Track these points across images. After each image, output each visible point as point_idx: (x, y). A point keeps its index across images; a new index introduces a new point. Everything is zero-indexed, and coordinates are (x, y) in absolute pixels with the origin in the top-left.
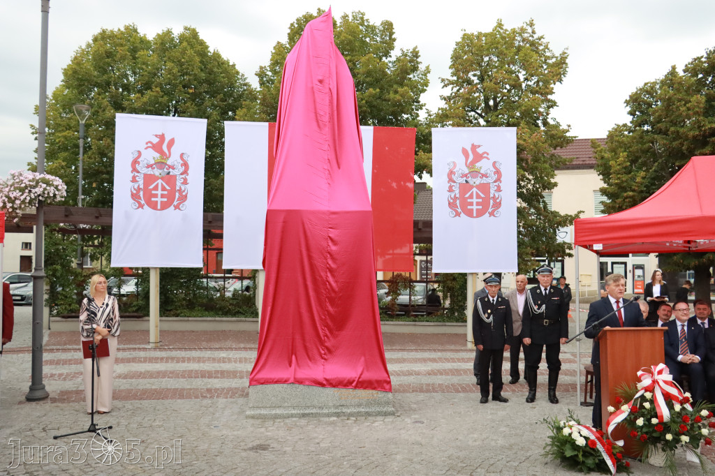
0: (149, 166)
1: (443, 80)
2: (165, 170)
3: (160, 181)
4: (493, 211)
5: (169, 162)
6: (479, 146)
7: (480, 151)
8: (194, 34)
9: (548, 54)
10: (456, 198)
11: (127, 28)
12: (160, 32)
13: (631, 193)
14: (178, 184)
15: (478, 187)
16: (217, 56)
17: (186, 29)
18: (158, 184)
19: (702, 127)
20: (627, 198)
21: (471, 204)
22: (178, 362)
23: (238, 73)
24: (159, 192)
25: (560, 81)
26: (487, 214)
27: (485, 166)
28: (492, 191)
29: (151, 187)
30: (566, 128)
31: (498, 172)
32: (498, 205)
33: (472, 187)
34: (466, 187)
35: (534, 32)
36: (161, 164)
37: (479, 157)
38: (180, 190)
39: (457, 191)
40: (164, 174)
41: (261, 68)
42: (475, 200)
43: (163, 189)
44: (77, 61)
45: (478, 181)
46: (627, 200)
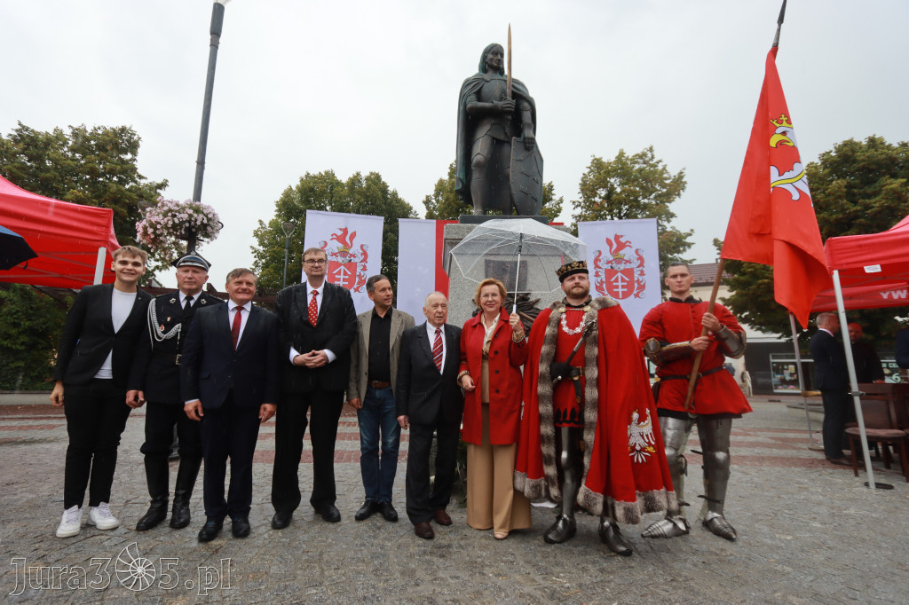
0: (333, 254)
1: (574, 203)
2: (348, 258)
3: (342, 267)
4: (638, 293)
5: (351, 252)
6: (622, 236)
7: (623, 240)
8: (378, 177)
9: (665, 175)
10: (602, 282)
11: (327, 173)
12: (351, 176)
13: (766, 280)
14: (359, 270)
15: (622, 272)
16: (395, 194)
17: (371, 173)
18: (340, 271)
19: (846, 209)
20: (761, 284)
21: (617, 287)
22: (348, 426)
23: (411, 208)
24: (342, 277)
25: (679, 195)
26: (632, 296)
27: (627, 253)
28: (636, 276)
29: (335, 272)
30: (688, 231)
31: (641, 258)
32: (642, 287)
33: (617, 272)
34: (611, 273)
35: (653, 157)
36: (343, 254)
37: (621, 246)
38: (360, 276)
39: (603, 276)
40: (346, 262)
41: (427, 197)
42: (620, 284)
43: (345, 274)
44: (288, 194)
45: (622, 267)
46: (763, 286)
